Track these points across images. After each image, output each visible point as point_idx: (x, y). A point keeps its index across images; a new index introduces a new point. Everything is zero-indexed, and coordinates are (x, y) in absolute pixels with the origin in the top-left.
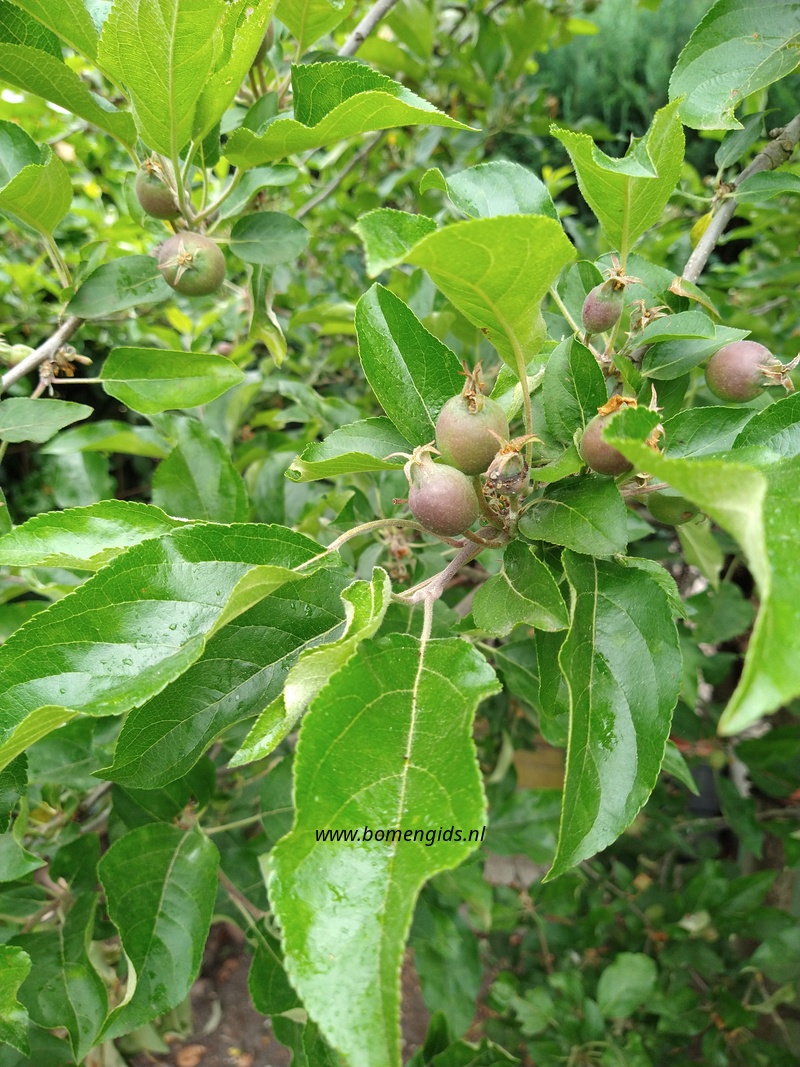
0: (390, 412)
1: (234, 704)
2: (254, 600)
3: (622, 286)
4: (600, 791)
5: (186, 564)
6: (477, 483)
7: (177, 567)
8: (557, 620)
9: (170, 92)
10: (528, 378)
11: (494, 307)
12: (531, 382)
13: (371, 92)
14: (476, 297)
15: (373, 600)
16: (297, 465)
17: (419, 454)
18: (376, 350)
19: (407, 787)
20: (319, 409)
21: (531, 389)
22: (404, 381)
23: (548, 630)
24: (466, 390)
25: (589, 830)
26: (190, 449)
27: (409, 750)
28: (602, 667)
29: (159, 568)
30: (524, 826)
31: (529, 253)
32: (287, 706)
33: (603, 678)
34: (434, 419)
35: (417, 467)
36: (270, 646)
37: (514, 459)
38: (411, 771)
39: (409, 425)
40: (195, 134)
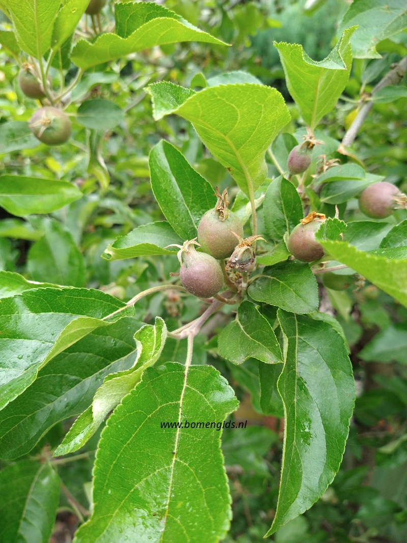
0: (169, 218)
1: (63, 404)
2: (76, 339)
3: (313, 145)
4: (302, 473)
5: (32, 314)
6: (223, 264)
7: (25, 316)
8: (274, 356)
9: (35, 13)
10: (255, 201)
11: (237, 153)
12: (257, 202)
13: (164, 18)
14: (226, 145)
15: (155, 339)
16: (109, 250)
17: (187, 245)
18: (161, 180)
19: (174, 476)
20: (129, 216)
21: (256, 207)
22: (178, 199)
23: (268, 363)
24: (218, 205)
25: (294, 500)
26: (52, 237)
27: (176, 447)
28: (302, 386)
29: (12, 317)
30: (238, 448)
31: (262, 115)
32: (94, 415)
33: (303, 395)
34: (196, 224)
35: (185, 254)
36: (88, 365)
37: (247, 250)
38: (177, 464)
39: (181, 227)
40: (53, 44)
